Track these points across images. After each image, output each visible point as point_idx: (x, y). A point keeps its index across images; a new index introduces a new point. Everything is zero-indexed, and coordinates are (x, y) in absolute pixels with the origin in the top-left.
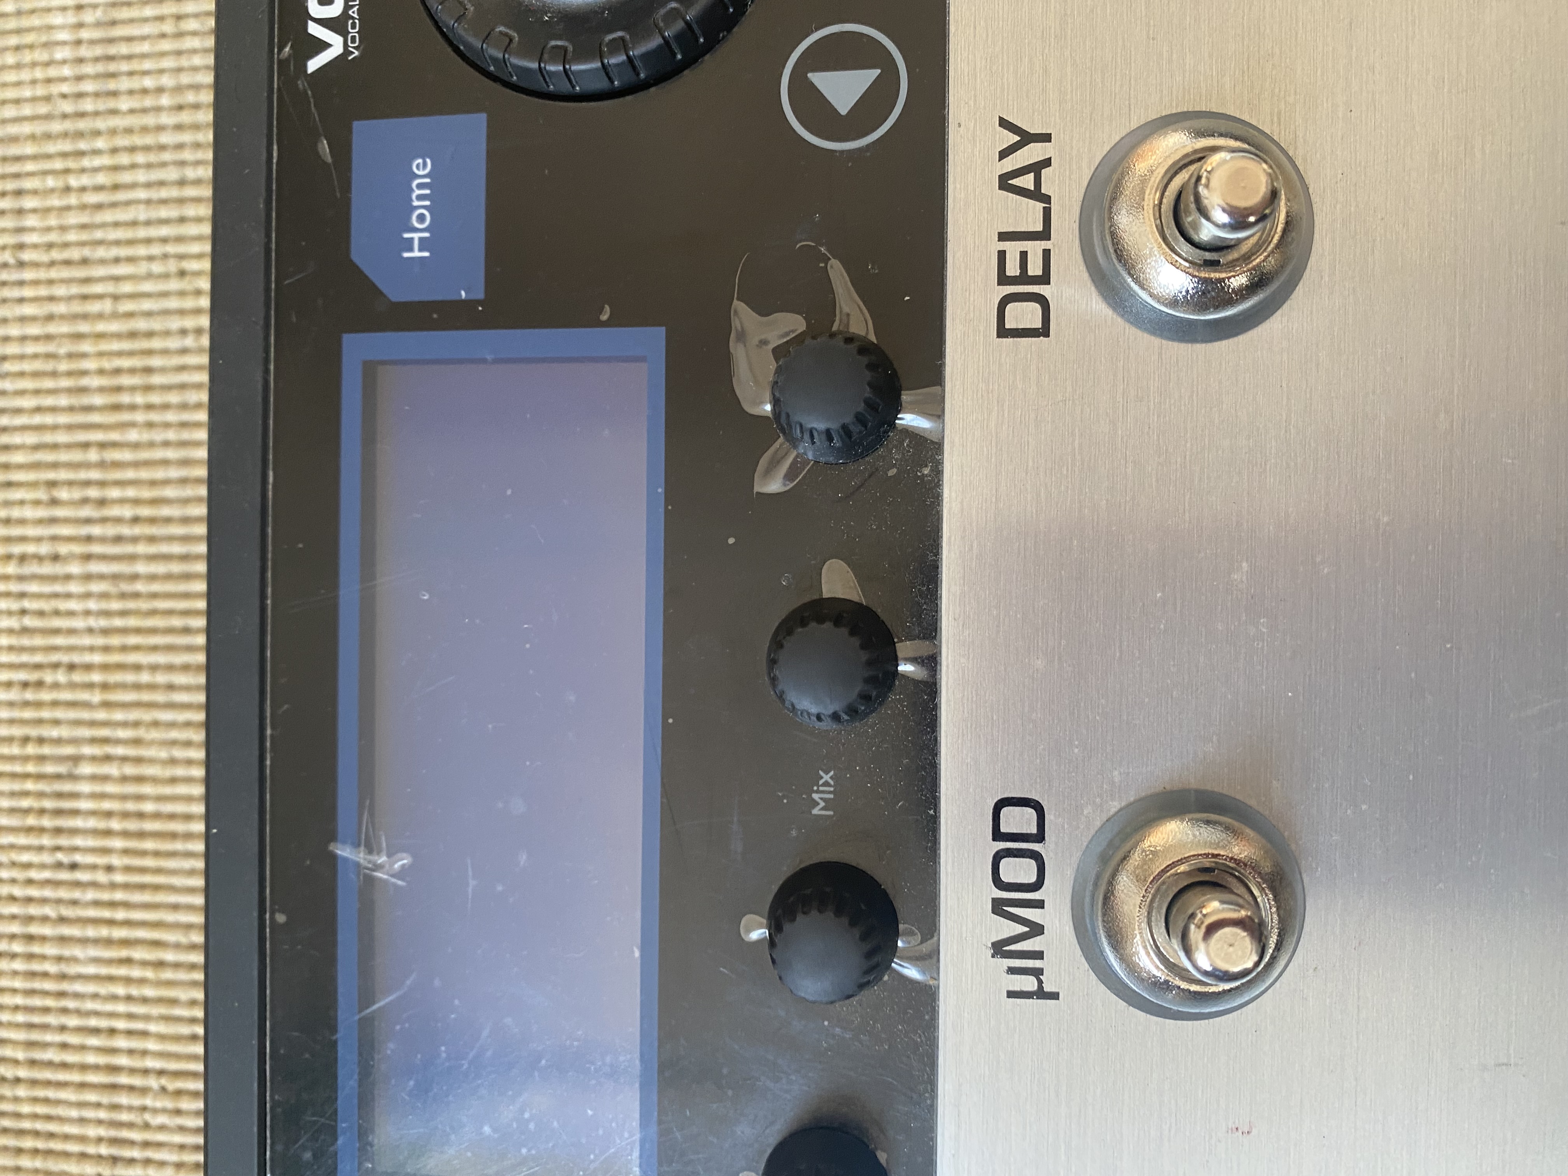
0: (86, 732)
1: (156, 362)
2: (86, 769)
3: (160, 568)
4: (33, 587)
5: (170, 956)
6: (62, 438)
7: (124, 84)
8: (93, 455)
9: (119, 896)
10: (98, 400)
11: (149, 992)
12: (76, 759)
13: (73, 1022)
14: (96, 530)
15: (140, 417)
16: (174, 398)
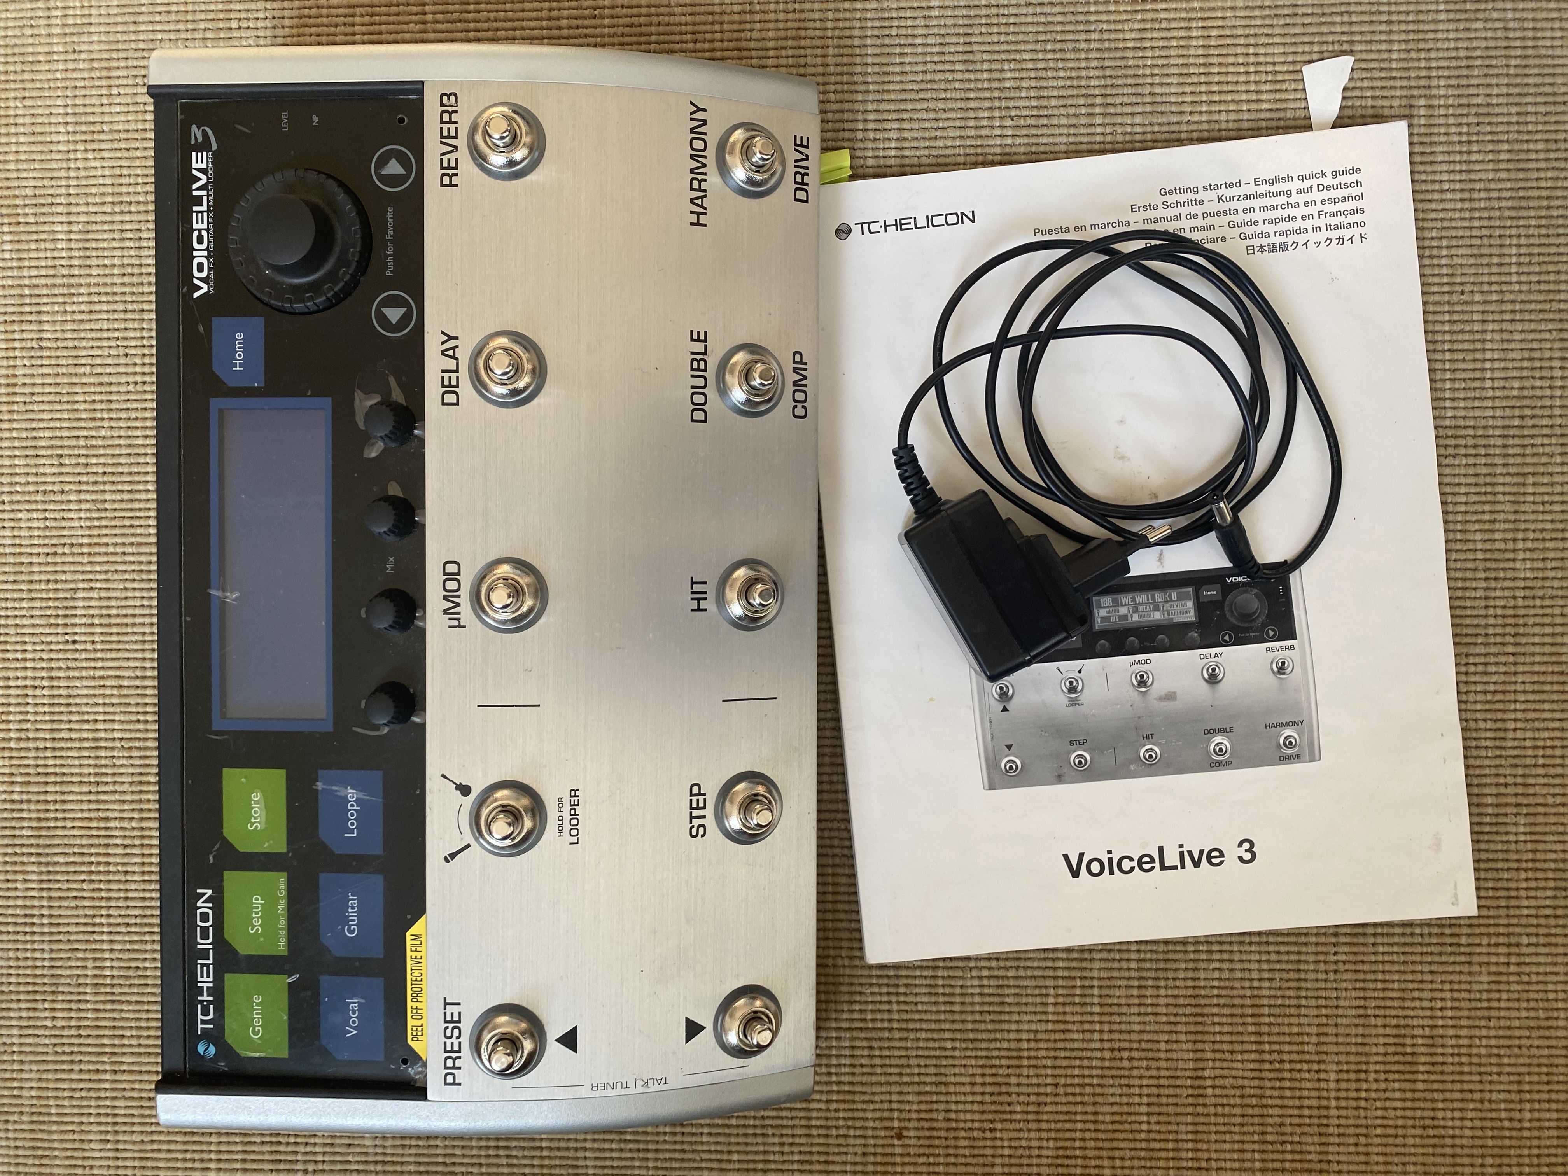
0: (81, 577)
1: (114, 397)
2: (81, 595)
3: (118, 497)
4: (52, 507)
5: (125, 683)
6: (65, 433)
7: (94, 262)
8: (82, 442)
9: (99, 655)
10: (84, 415)
11: (115, 701)
12: (75, 590)
13: (75, 718)
14: (84, 479)
15: (106, 424)
16: (123, 415)
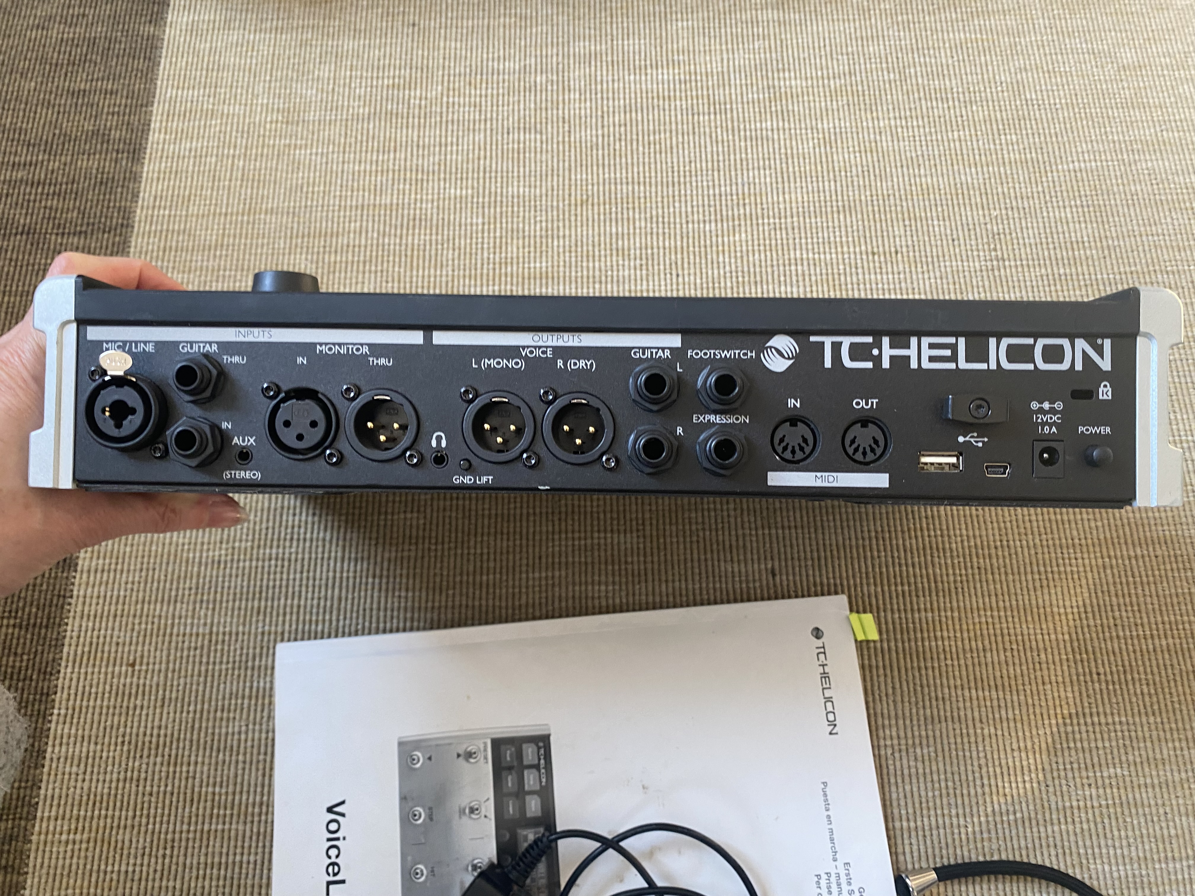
0: (550, 136)
1: (663, 155)
2: (538, 136)
3: (600, 157)
4: (594, 120)
5: (482, 162)
6: (640, 127)
7: (749, 143)
8: (635, 137)
9: (500, 147)
10: (652, 138)
11: (471, 156)
12: (541, 133)
14: (612, 138)
15: (646, 151)
16: (652, 160)
